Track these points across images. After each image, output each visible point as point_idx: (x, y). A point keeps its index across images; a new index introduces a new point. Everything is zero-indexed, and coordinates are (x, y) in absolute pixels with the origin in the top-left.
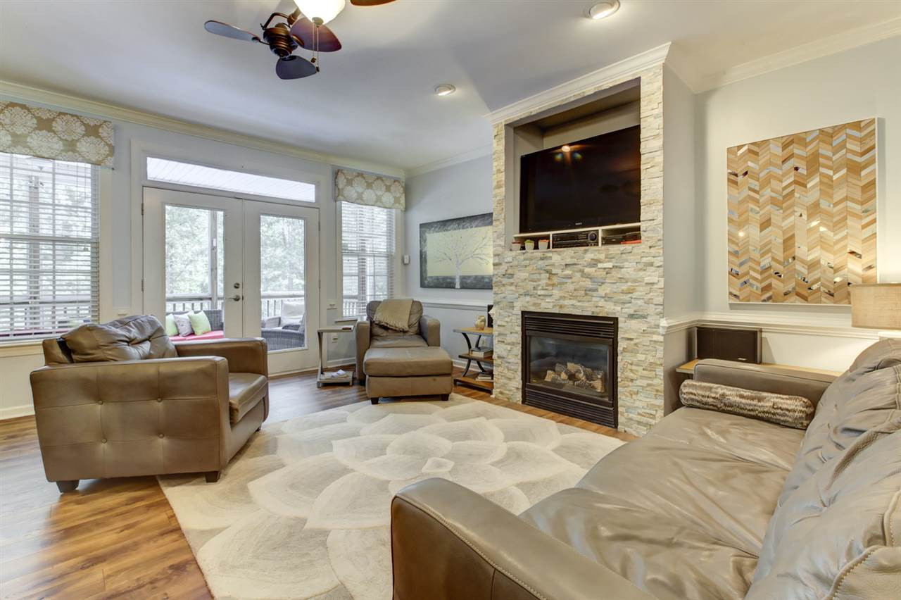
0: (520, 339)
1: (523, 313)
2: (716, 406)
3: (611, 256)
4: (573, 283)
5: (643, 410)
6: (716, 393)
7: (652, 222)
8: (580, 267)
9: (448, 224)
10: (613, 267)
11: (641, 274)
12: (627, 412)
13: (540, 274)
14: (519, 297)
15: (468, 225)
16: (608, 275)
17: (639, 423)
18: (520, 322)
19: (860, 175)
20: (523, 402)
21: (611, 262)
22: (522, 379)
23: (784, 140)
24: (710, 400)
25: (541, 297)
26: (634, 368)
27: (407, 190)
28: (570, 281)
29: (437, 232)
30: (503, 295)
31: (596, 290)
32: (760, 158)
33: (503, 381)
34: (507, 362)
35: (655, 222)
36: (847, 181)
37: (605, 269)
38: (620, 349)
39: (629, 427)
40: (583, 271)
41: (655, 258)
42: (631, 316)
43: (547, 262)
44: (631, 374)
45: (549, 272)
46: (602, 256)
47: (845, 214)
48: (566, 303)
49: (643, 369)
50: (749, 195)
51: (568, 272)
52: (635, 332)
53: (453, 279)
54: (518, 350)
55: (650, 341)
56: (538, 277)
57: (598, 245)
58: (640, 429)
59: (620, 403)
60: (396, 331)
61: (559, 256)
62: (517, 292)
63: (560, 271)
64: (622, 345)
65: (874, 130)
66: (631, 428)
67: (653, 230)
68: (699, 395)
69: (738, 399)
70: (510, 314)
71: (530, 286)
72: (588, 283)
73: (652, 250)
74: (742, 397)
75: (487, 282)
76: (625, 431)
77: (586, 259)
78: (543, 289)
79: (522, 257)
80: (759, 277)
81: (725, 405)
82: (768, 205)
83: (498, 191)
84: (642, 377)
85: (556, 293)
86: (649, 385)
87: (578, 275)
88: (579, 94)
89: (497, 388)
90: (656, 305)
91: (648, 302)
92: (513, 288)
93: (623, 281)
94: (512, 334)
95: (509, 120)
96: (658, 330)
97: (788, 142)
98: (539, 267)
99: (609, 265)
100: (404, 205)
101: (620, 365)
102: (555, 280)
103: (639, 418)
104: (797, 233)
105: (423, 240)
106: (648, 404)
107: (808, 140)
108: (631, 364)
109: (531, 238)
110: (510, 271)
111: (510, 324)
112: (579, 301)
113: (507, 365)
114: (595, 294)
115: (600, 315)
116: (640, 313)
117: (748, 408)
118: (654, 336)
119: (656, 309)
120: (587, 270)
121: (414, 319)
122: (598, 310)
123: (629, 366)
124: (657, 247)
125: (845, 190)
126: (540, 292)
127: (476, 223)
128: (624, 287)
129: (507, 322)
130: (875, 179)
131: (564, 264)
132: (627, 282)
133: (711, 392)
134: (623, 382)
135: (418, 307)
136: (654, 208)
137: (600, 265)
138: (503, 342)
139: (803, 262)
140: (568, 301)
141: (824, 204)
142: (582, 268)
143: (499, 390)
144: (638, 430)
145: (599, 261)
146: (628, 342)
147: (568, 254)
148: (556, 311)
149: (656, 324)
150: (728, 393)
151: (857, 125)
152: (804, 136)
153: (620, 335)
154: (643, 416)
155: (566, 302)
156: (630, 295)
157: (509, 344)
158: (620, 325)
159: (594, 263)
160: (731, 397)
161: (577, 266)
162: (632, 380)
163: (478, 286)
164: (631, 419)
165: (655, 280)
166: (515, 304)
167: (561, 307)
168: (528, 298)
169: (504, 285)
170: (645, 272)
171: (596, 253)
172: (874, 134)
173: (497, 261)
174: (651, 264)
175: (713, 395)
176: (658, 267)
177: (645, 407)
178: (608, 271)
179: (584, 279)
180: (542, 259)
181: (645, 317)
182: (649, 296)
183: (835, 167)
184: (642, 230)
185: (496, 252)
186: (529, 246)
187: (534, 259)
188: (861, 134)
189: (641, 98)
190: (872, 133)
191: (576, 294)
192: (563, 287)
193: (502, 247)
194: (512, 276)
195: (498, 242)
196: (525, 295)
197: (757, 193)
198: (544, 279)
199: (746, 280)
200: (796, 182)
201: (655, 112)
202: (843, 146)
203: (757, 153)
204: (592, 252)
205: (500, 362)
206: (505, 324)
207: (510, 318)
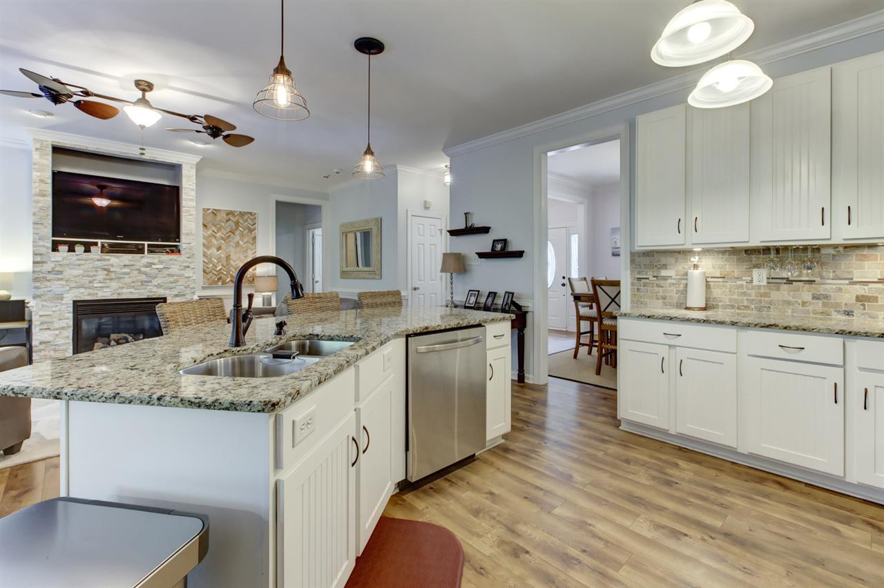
0: (71, 323)
1: (75, 302)
4: (130, 277)
7: (189, 244)
8: (137, 267)
10: (164, 268)
11: (183, 272)
13: (96, 271)
14: (70, 290)
16: (159, 273)
18: (71, 309)
19: (251, 233)
23: (226, 212)
25: (98, 289)
28: (127, 276)
30: (49, 289)
31: (151, 282)
32: (217, 217)
34: (52, 345)
35: (191, 245)
36: (248, 235)
37: (157, 269)
40: (140, 270)
41: (191, 264)
42: (176, 296)
43: (104, 263)
45: (109, 271)
46: (156, 261)
47: (247, 248)
50: (212, 234)
51: (126, 270)
54: (69, 332)
56: (94, 273)
57: (144, 253)
62: (68, 285)
63: (118, 269)
67: (190, 249)
70: (58, 305)
71: (85, 280)
72: (143, 278)
73: (189, 260)
77: (142, 262)
78: (100, 283)
79: (74, 258)
80: (216, 273)
82: (220, 240)
83: (40, 198)
85: (114, 285)
87: (136, 272)
90: (191, 288)
91: (186, 287)
92: (64, 283)
93: (171, 276)
94: (60, 321)
97: (230, 213)
98: (95, 266)
99: (161, 266)
102: (113, 276)
104: (231, 254)
107: (235, 215)
109: (81, 243)
110: (58, 269)
111: (58, 312)
112: (136, 289)
113: (53, 347)
114: (150, 284)
115: (154, 297)
116: (182, 293)
119: (191, 290)
120: (143, 269)
122: (152, 294)
124: (192, 258)
125: (247, 238)
126: (96, 285)
128: (171, 279)
129: (54, 311)
130: (256, 236)
131: (123, 264)
132: (173, 276)
137: (154, 266)
138: (49, 328)
139: (233, 266)
140: (126, 290)
141: (241, 243)
142: (139, 268)
145: (154, 264)
147: (126, 258)
148: (115, 297)
151: (251, 213)
152: (234, 212)
155: (124, 290)
156: (175, 284)
157: (57, 329)
159: (150, 265)
161: (134, 267)
165: (191, 275)
166: (65, 296)
167: (119, 294)
168: (82, 290)
169: (49, 281)
171: (151, 259)
173: (38, 259)
174: (188, 267)
176: (193, 268)
178: (160, 270)
179: (140, 275)
180: (98, 260)
181: (184, 295)
182: (187, 284)
183: (244, 228)
184: (180, 248)
185: (37, 252)
186: (79, 249)
187: (86, 260)
188: (252, 218)
189: (182, 176)
190: (255, 218)
191: (133, 284)
192: (121, 280)
193: (47, 248)
194: (61, 272)
195: (41, 243)
196: (78, 288)
197: (216, 233)
198: (101, 275)
199: (211, 275)
200: (231, 232)
201: (191, 187)
202: (246, 221)
203: (216, 215)
204: (147, 258)
205: (42, 347)
206: (51, 313)
207: (58, 307)
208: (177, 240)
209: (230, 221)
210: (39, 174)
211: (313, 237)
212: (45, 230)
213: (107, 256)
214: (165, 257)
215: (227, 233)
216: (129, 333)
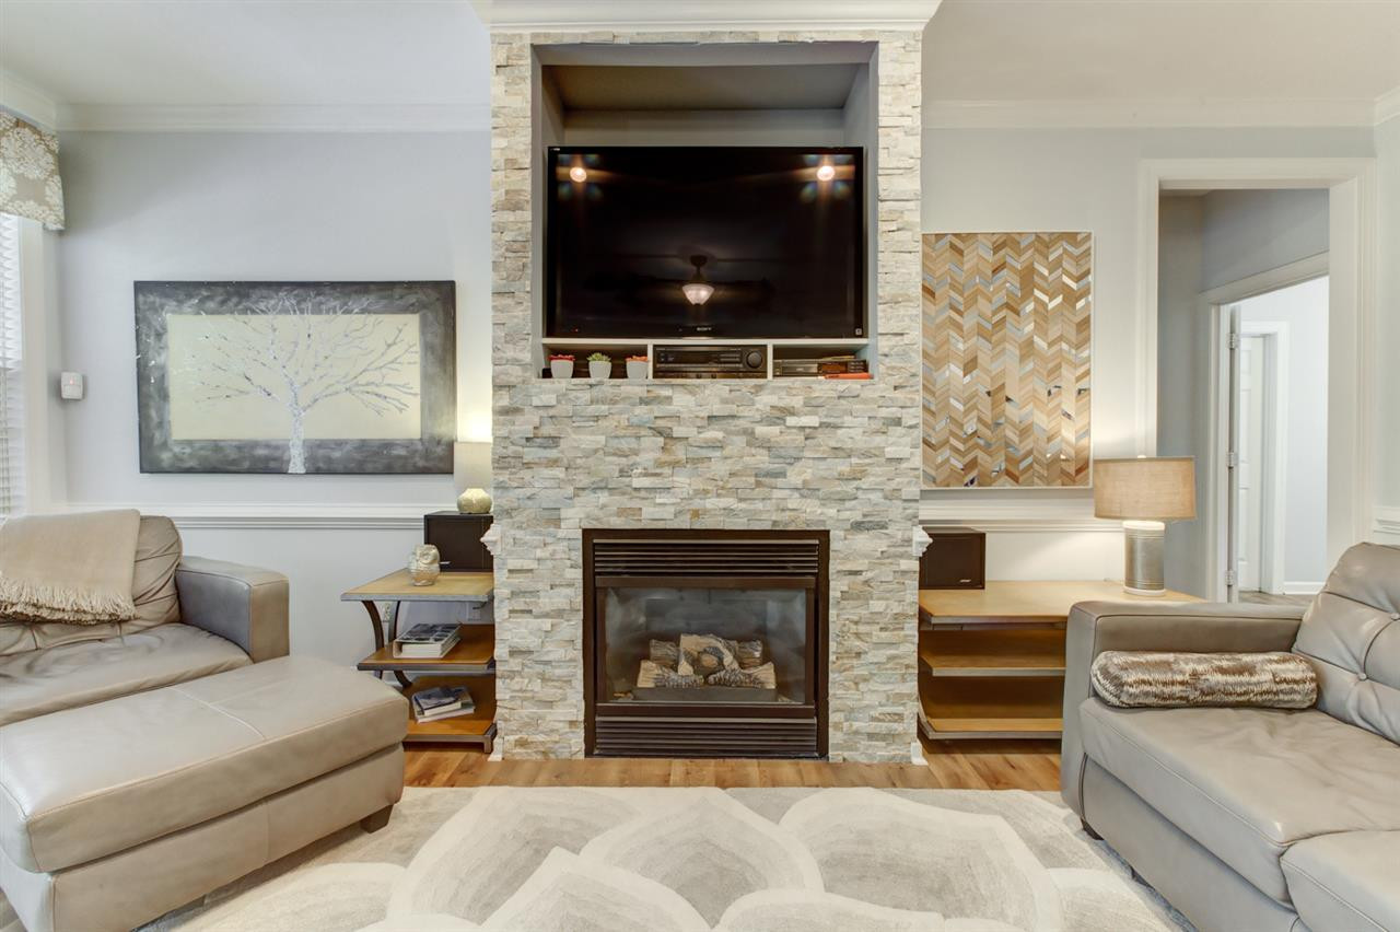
0: (580, 599)
1: (586, 534)
2: (1186, 698)
3: (814, 403)
4: (725, 458)
5: (881, 710)
6: (1182, 672)
7: (899, 338)
8: (743, 423)
9: (255, 294)
10: (822, 424)
11: (879, 440)
12: (847, 720)
13: (638, 437)
14: (576, 495)
15: (337, 303)
16: (808, 442)
17: (871, 736)
18: (578, 556)
19: (1074, 307)
20: (589, 753)
21: (816, 414)
22: (585, 697)
23: (995, 238)
24: (1177, 689)
25: (643, 494)
26: (862, 629)
27: (71, 166)
28: (718, 454)
29: (213, 312)
30: (528, 492)
31: (783, 474)
32: (965, 259)
33: (529, 710)
34: (537, 662)
35: (906, 339)
36: (1062, 314)
37: (802, 428)
38: (834, 594)
39: (850, 749)
40: (753, 433)
41: (904, 411)
42: (858, 526)
43: (657, 410)
44: (858, 643)
45: (667, 435)
46: (797, 402)
47: (1059, 360)
48: (708, 506)
49: (881, 629)
50: (950, 317)
51: (714, 434)
52: (866, 556)
53: (282, 447)
54: (573, 628)
55: (895, 572)
56: (633, 444)
57: (766, 377)
58: (875, 746)
59: (833, 703)
60: (76, 624)
61: (689, 397)
62: (571, 482)
63: (694, 431)
64: (837, 587)
65: (1089, 249)
66: (857, 749)
67: (904, 355)
68: (1157, 682)
69: (1220, 678)
70: (549, 540)
71: (611, 466)
72: (762, 459)
73: (898, 394)
74: (1223, 671)
75: (400, 457)
76: (844, 759)
77: (758, 406)
78: (646, 475)
79: (586, 396)
81: (1203, 693)
82: (974, 336)
83: (509, 217)
84: (879, 645)
85: (683, 481)
86: (891, 658)
87: (740, 441)
88: (744, 34)
89: (513, 732)
90: (905, 501)
91: (891, 496)
92: (559, 473)
93: (841, 454)
94: (556, 590)
95: (547, 35)
96: (909, 549)
97: (1005, 242)
98: (635, 420)
99: (813, 421)
100: (61, 213)
101: (833, 629)
102: (680, 452)
103: (874, 727)
104: (1008, 382)
105: (147, 331)
106: (888, 696)
107: (1022, 246)
108: (856, 623)
109: (605, 351)
110: (548, 430)
111: (550, 564)
112: (741, 500)
113: (539, 668)
114: (780, 482)
116: (877, 519)
117: (1239, 690)
118: (902, 561)
119: (905, 509)
120: (760, 430)
121: (155, 575)
122: (785, 517)
123: (853, 627)
124: (908, 389)
125: (1060, 326)
126: (637, 482)
127: (365, 301)
128: (843, 466)
129: (539, 560)
130: (1089, 316)
131: (705, 414)
132: (849, 456)
133: (1174, 672)
134: (840, 662)
135: (161, 532)
136: (902, 312)
137: (791, 421)
138: (530, 612)
139: (1013, 425)
140: (715, 500)
141: (1040, 342)
142: (748, 425)
143: (512, 738)
144: (870, 752)
145: (791, 412)
146: (852, 577)
148: (684, 523)
149: (906, 537)
150: (1200, 668)
151: (1071, 237)
152: (1017, 237)
153: (834, 566)
154: (880, 720)
155: (711, 503)
156: (855, 483)
157: (546, 615)
158: (833, 546)
159: (780, 415)
160: (1208, 677)
161: (737, 422)
162: (858, 655)
163: (369, 467)
164: (856, 733)
165: (904, 451)
166: (564, 513)
167: (696, 514)
168: (603, 497)
169: (528, 466)
170: (884, 437)
171: (783, 394)
172: (1090, 254)
173: (505, 402)
174: (898, 422)
175: (1179, 678)
176: (911, 427)
177: (884, 701)
178: (809, 433)
179: (753, 451)
180: (643, 401)
181: (884, 527)
182: (893, 485)
183: (1051, 291)
184: (867, 355)
185: (504, 379)
186: (600, 367)
187: (613, 402)
188: (1077, 252)
189: (877, 84)
190: (1087, 253)
191: (733, 483)
192: (702, 467)
193: (524, 366)
194: (554, 441)
195: (510, 353)
196: (595, 490)
197: (960, 313)
198: (650, 450)
199: (946, 453)
200: (1007, 306)
201: (907, 122)
202: (1058, 264)
203: (961, 252)
204: (774, 391)
205: (515, 664)
206: (534, 565)
207: (550, 548)
208: (858, 332)
209: (1005, 272)
210: (503, 143)
211: (1232, 331)
212: (518, 312)
213: (664, 389)
214: (824, 387)
215: (994, 313)
216: (727, 638)
